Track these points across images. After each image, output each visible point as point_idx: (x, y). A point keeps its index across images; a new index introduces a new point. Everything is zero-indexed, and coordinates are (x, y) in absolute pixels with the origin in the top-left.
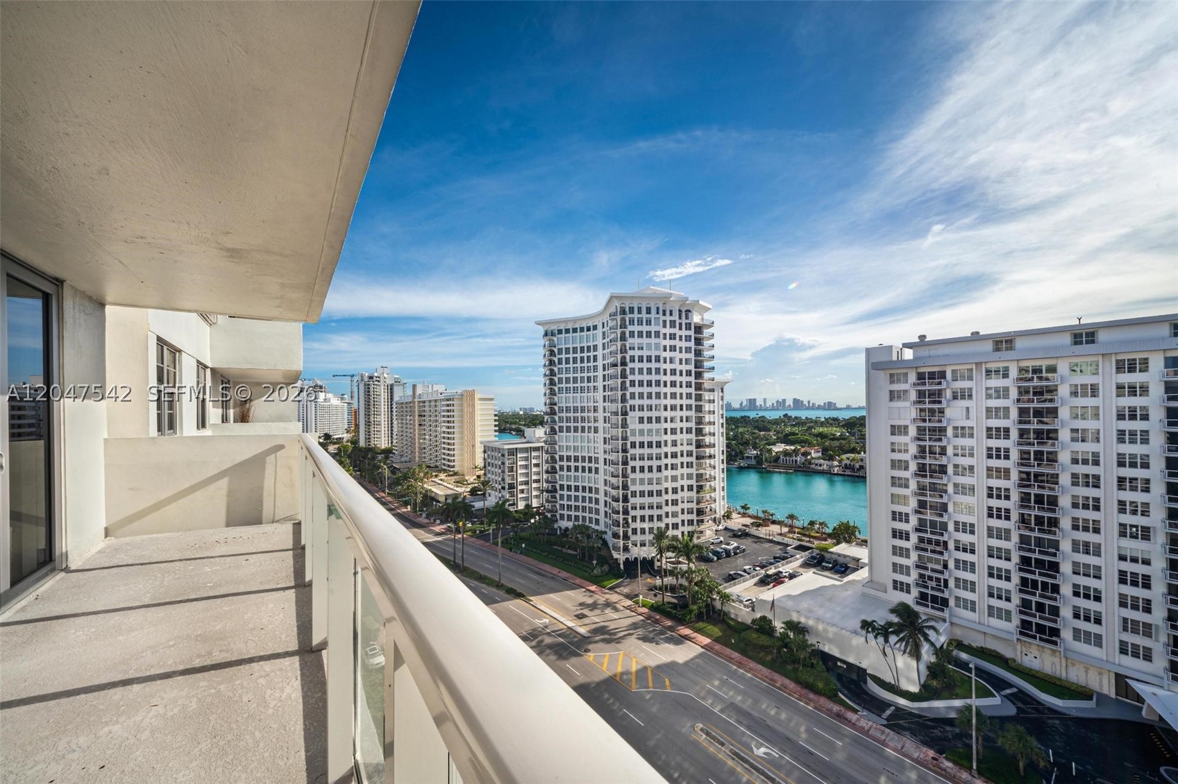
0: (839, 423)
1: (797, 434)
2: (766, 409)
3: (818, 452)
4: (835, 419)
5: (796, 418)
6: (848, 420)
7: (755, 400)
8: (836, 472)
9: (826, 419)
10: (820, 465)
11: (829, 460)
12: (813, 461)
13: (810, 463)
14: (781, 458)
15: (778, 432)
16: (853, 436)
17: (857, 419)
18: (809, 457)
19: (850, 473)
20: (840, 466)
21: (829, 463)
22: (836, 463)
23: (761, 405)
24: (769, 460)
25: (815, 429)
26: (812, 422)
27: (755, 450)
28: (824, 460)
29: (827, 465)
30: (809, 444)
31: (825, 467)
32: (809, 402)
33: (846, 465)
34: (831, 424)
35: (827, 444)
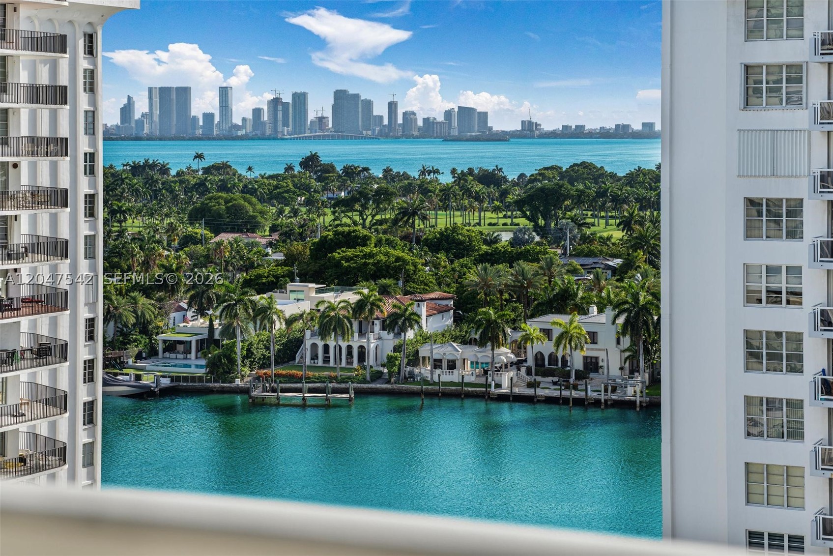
0: (504, 194)
1: (364, 241)
2: (231, 135)
3: (442, 311)
4: (491, 178)
5: (350, 172)
6: (533, 179)
7: (184, 93)
8: (505, 390)
9: (461, 178)
10: (452, 365)
11: (481, 343)
12: (424, 351)
13: (415, 360)
14: (308, 343)
15: (287, 235)
16: (556, 241)
17: (562, 175)
18: (410, 334)
19: (553, 392)
20: (518, 365)
21: (483, 354)
22: (505, 354)
23: (208, 117)
24: (258, 353)
25: (424, 218)
26: (407, 190)
27: (201, 312)
28: (465, 342)
29: (475, 364)
30: (408, 279)
31: (468, 374)
32: (392, 107)
33: (539, 357)
34: (478, 198)
35: (472, 277)
